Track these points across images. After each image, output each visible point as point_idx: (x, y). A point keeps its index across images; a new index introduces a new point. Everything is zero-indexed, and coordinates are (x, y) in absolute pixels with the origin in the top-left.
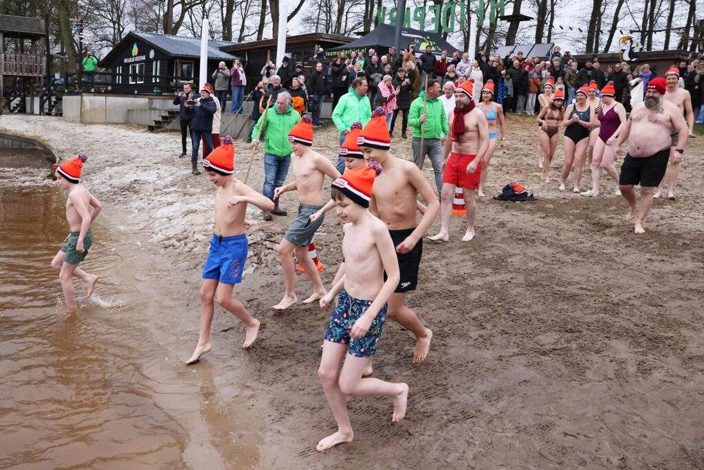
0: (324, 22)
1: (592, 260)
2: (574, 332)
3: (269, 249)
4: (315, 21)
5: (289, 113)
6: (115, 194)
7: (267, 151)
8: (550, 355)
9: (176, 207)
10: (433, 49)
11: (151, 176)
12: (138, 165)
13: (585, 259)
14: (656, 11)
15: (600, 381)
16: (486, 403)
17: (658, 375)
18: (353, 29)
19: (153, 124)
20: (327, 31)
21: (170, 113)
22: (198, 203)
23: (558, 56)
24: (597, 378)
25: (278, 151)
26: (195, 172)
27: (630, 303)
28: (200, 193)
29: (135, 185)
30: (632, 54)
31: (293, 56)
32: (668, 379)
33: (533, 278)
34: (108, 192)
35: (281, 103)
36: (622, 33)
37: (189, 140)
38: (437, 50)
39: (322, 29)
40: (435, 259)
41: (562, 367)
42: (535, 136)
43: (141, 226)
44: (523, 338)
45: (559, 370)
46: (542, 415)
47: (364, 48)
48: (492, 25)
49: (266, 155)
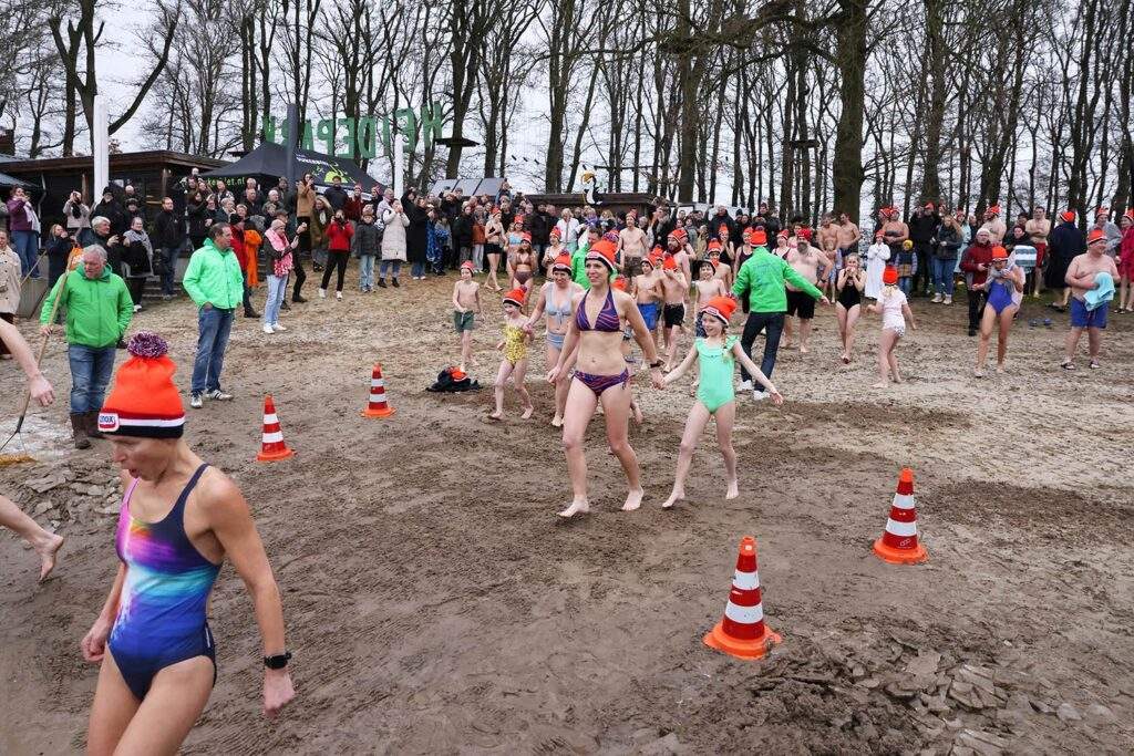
0: (180, 133)
2: (520, 559)
3: (81, 494)
7: (72, 340)
10: (344, 180)
14: (622, 144)
16: (406, 674)
17: (613, 597)
18: (228, 146)
20: (187, 150)
23: (507, 195)
24: (545, 614)
25: (90, 338)
30: (596, 196)
32: (623, 600)
35: (91, 263)
36: (586, 169)
38: (350, 183)
39: (177, 145)
40: (341, 483)
41: (504, 608)
47: (240, 177)
48: (427, 149)
49: (70, 345)
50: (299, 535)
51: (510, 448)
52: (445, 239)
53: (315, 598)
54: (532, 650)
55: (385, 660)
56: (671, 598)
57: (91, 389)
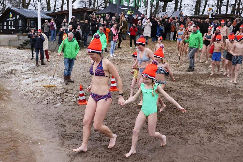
0: (88, 3)
1: (193, 98)
3: (67, 96)
4: (85, 2)
5: (73, 41)
6: (5, 74)
7: (65, 57)
8: (175, 135)
9: (30, 79)
10: (133, 14)
11: (19, 67)
12: (14, 63)
13: (190, 98)
15: (193, 145)
18: (100, 5)
19: (20, 46)
20: (90, 7)
21: (26, 41)
22: (39, 78)
25: (69, 56)
26: (37, 65)
27: (206, 115)
28: (40, 74)
29: (13, 71)
30: (212, 15)
31: (76, 17)
33: (170, 106)
34: (3, 74)
35: (70, 37)
36: (209, 7)
37: (34, 52)
38: (134, 14)
39: (88, 6)
42: (173, 49)
43: (16, 87)
44: (165, 129)
45: (178, 140)
46: (170, 158)
47: (104, 14)
48: (157, 3)
49: (65, 58)
50: (121, 112)
51: (182, 93)
52: (162, 30)
53: (125, 129)
54: (188, 153)
55: (144, 149)
56: (236, 145)
57: (68, 69)
